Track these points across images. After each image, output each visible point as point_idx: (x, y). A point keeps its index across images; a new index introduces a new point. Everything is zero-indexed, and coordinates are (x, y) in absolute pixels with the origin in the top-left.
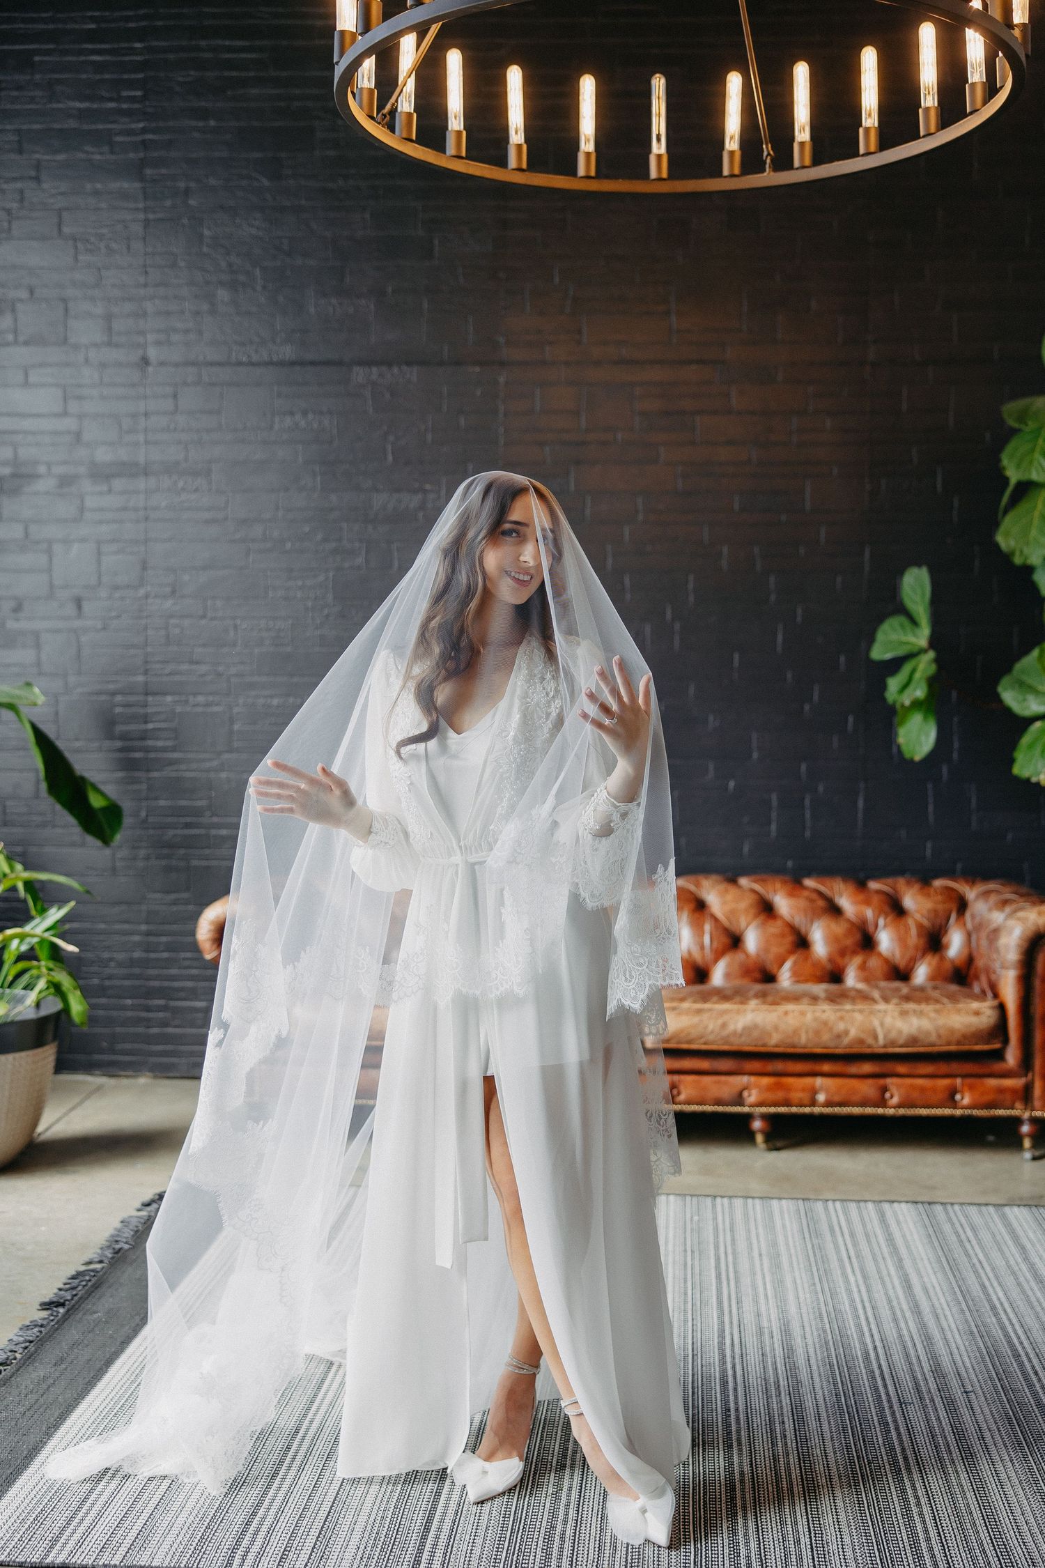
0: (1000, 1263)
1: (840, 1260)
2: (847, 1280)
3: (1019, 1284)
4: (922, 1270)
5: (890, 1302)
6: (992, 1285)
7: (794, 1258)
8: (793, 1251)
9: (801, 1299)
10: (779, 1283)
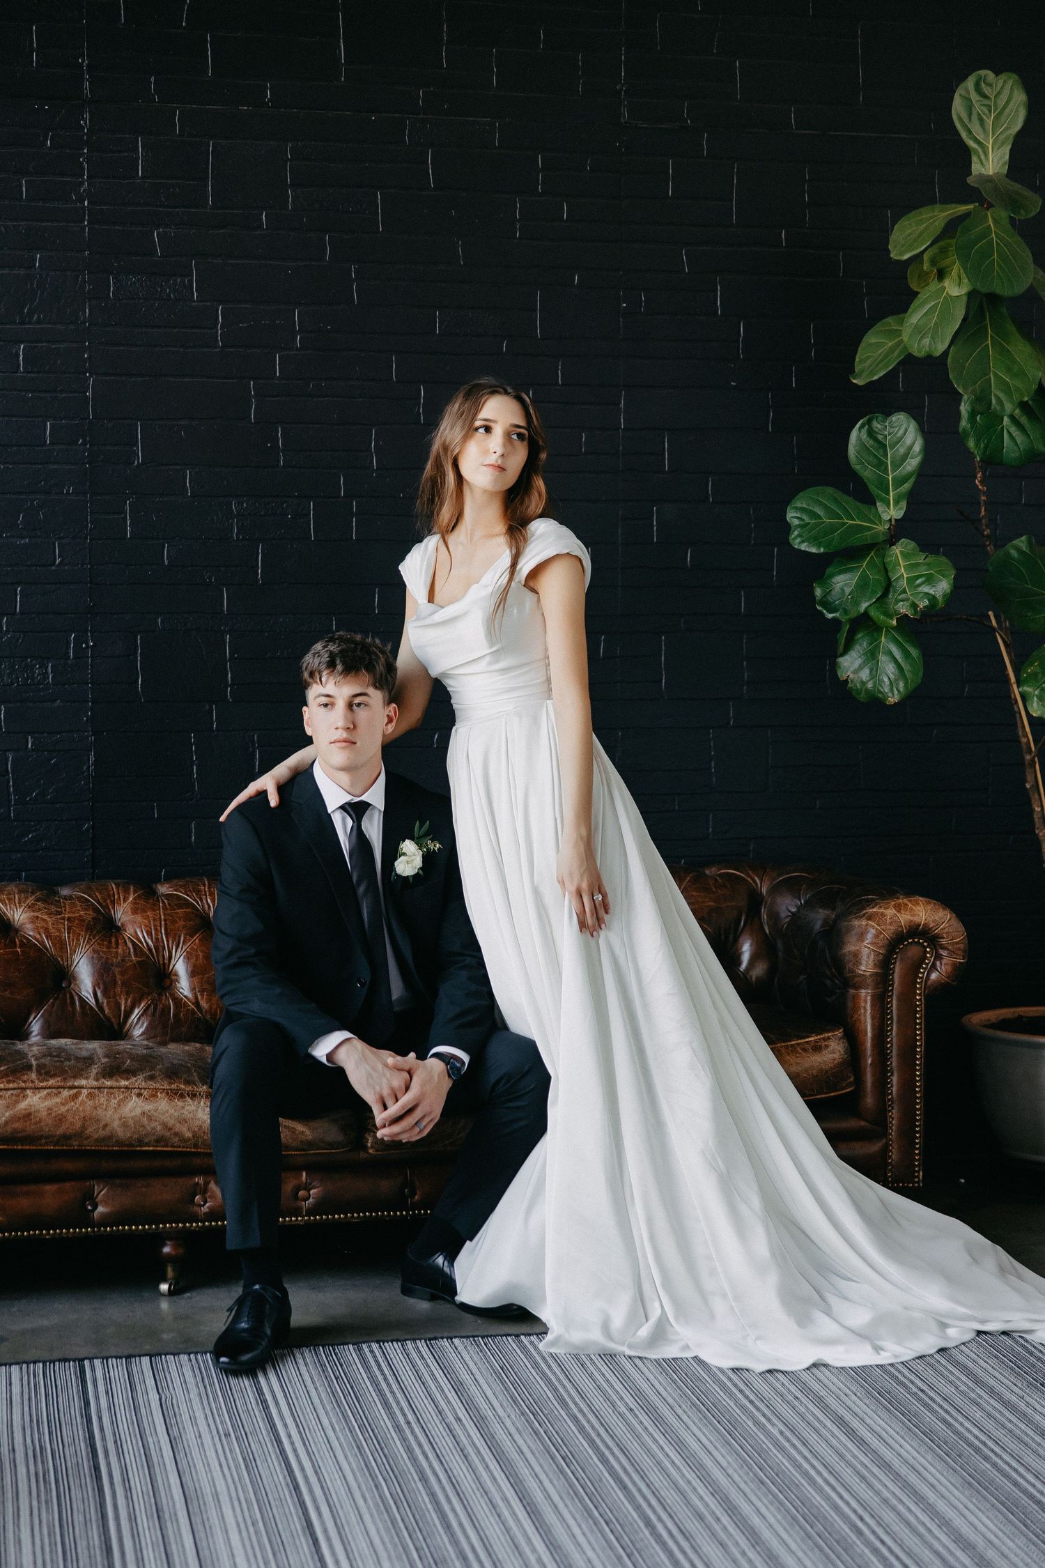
0: (949, 1390)
1: (742, 1407)
2: (769, 1435)
3: (989, 1415)
4: (856, 1409)
5: (841, 1456)
6: (956, 1420)
7: (680, 1411)
8: (670, 1400)
9: (724, 1464)
10: (679, 1445)
